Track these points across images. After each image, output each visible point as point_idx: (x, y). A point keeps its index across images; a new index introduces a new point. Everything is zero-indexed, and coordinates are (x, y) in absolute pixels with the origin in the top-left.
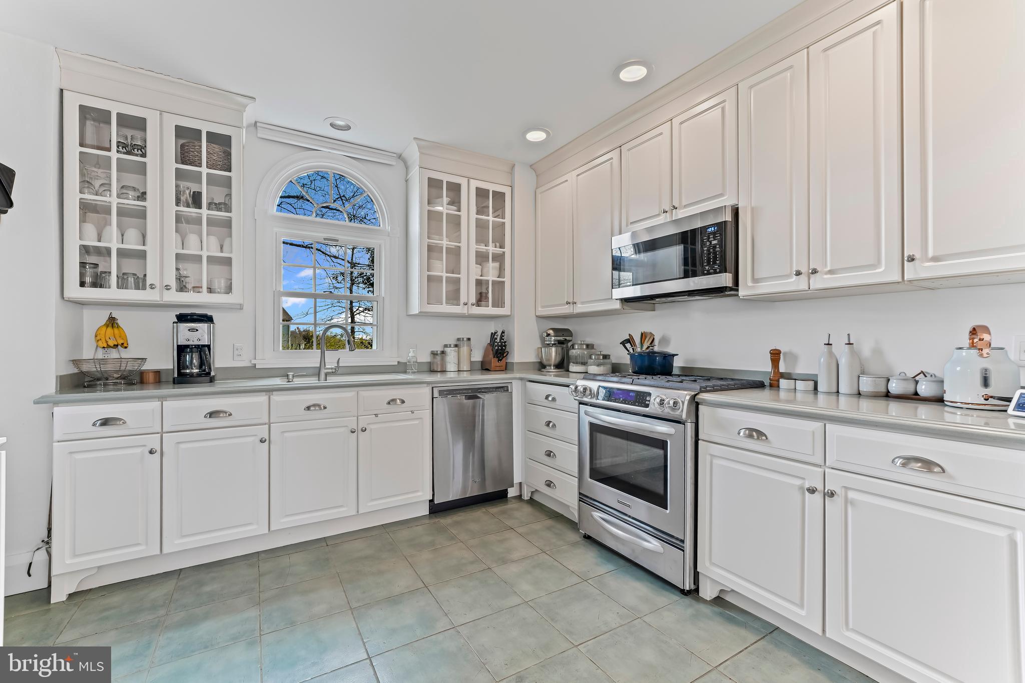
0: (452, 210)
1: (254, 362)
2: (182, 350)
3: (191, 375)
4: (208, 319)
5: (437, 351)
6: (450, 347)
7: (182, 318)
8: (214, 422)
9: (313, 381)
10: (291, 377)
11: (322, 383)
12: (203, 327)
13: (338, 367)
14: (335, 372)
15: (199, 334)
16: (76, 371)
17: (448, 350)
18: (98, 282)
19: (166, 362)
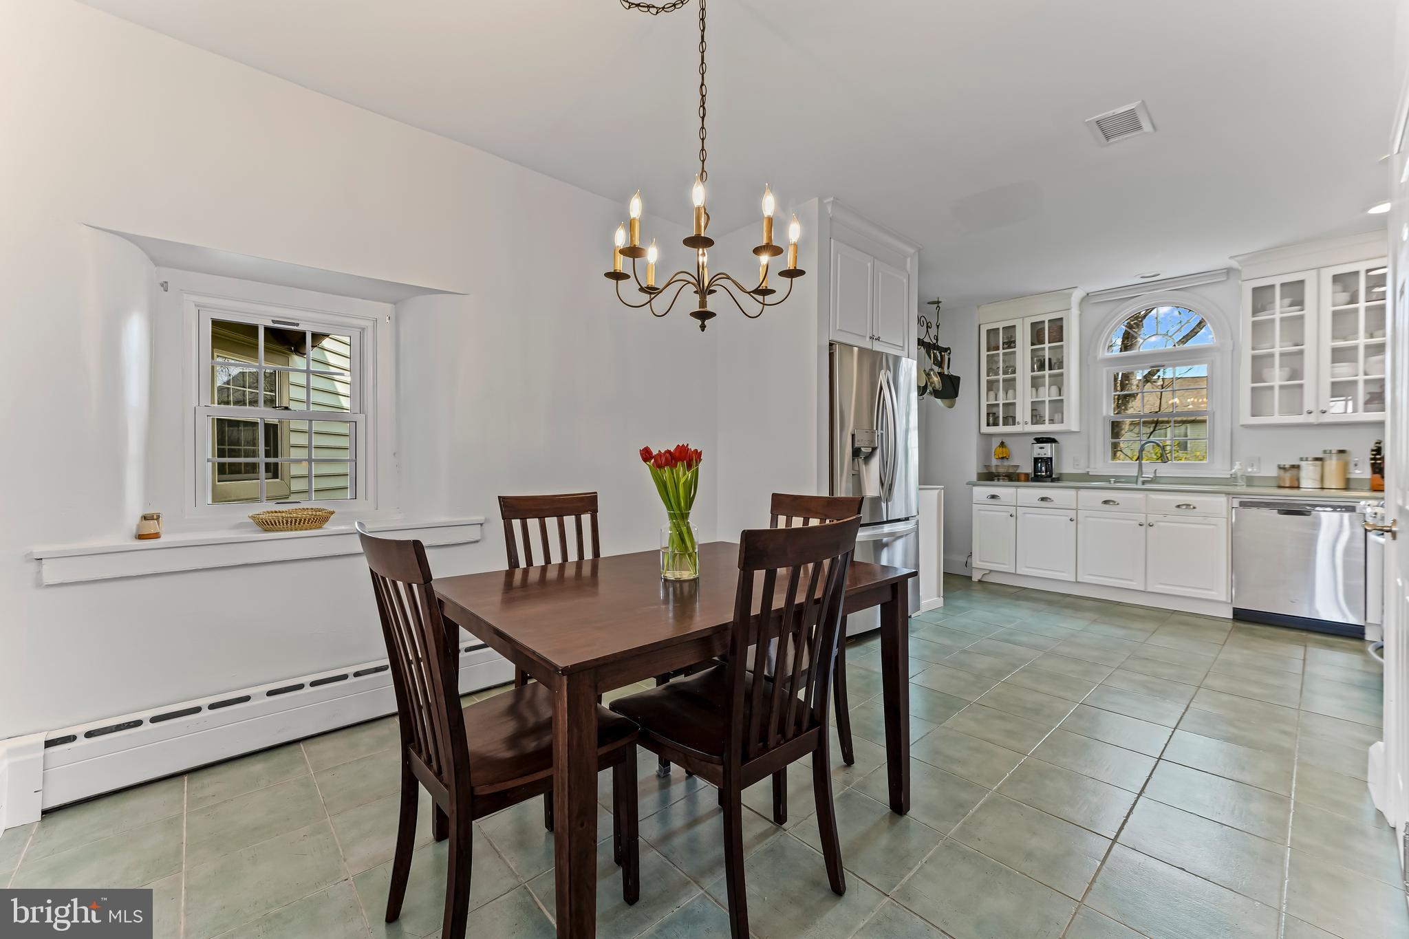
0: (1294, 312)
1: (1088, 470)
2: (1036, 460)
3: (1041, 476)
4: (1053, 441)
5: (1284, 465)
6: (1307, 460)
7: (1039, 441)
8: (1043, 504)
9: (1134, 486)
10: (1112, 482)
11: (1140, 486)
12: (1048, 446)
13: (1156, 477)
14: (1154, 480)
15: (1047, 450)
16: (985, 471)
17: (1303, 464)
18: (996, 424)
19: (1028, 468)
